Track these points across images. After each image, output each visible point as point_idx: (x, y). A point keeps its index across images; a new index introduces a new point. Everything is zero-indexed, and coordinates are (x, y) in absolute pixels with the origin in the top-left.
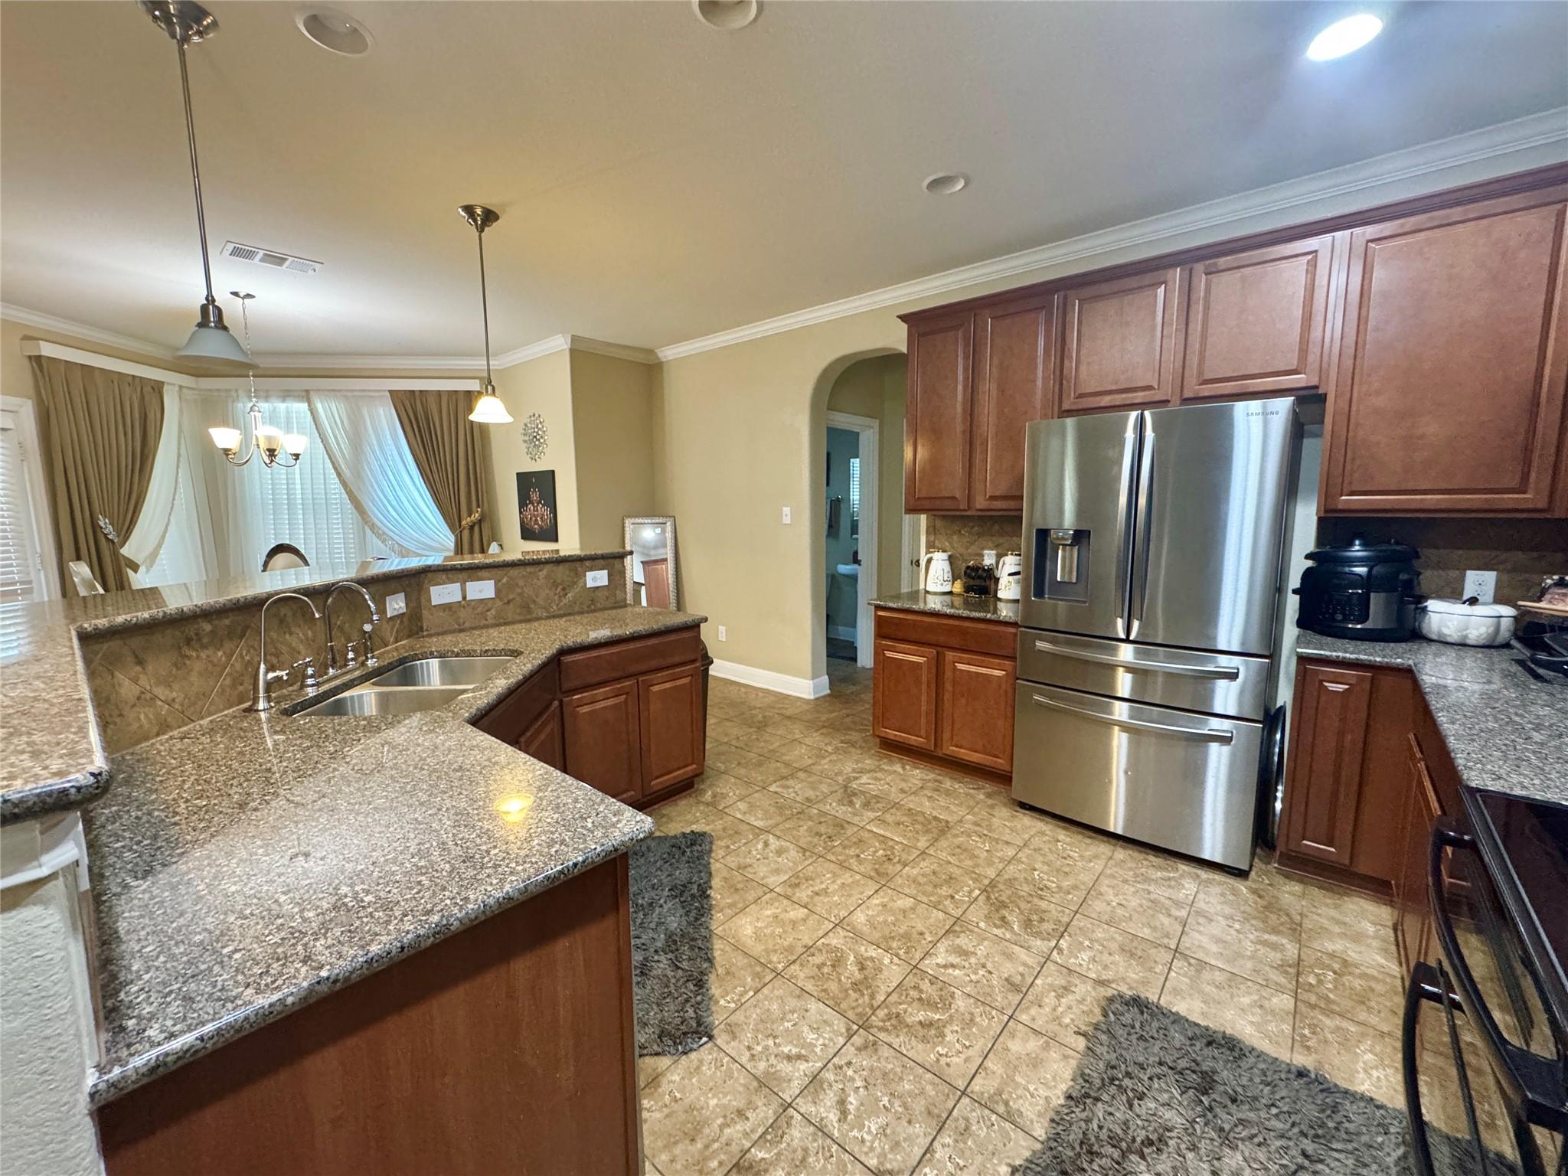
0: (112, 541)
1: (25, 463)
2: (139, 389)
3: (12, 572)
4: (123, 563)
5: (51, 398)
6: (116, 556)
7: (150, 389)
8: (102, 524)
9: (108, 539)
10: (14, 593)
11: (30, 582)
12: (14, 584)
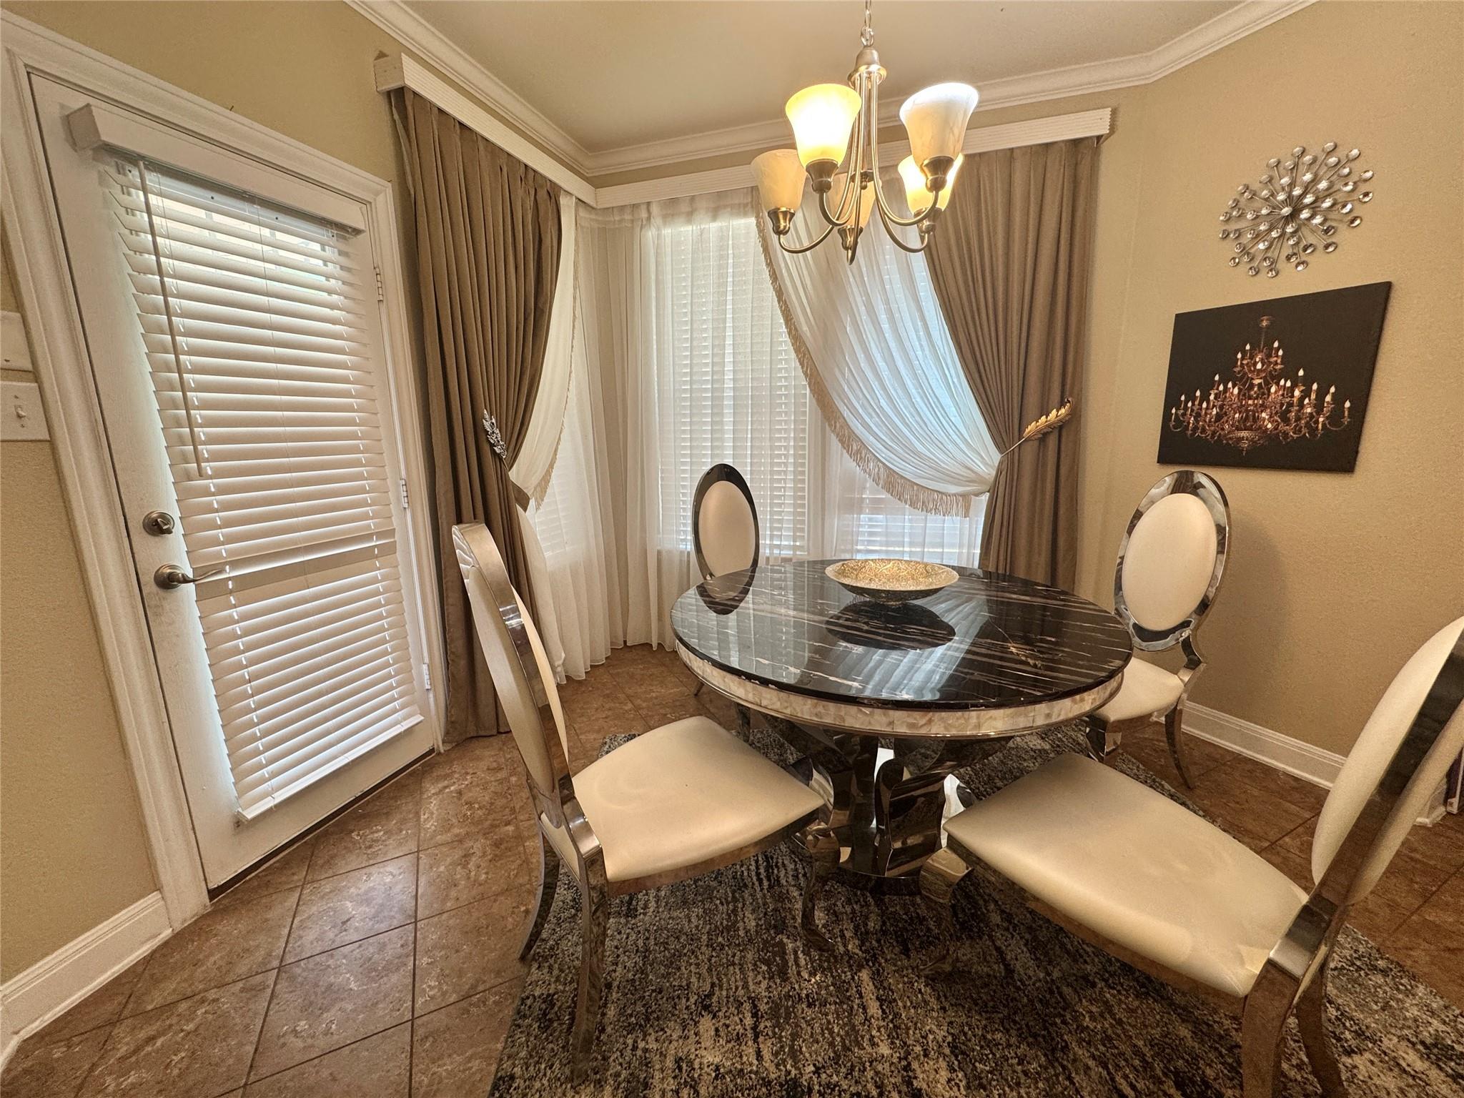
0: (499, 455)
1: (383, 307)
2: (532, 192)
3: (365, 517)
4: (512, 496)
5: (420, 187)
6: (503, 479)
7: (546, 196)
8: (487, 425)
9: (494, 452)
10: (367, 554)
11: (392, 533)
12: (368, 537)
